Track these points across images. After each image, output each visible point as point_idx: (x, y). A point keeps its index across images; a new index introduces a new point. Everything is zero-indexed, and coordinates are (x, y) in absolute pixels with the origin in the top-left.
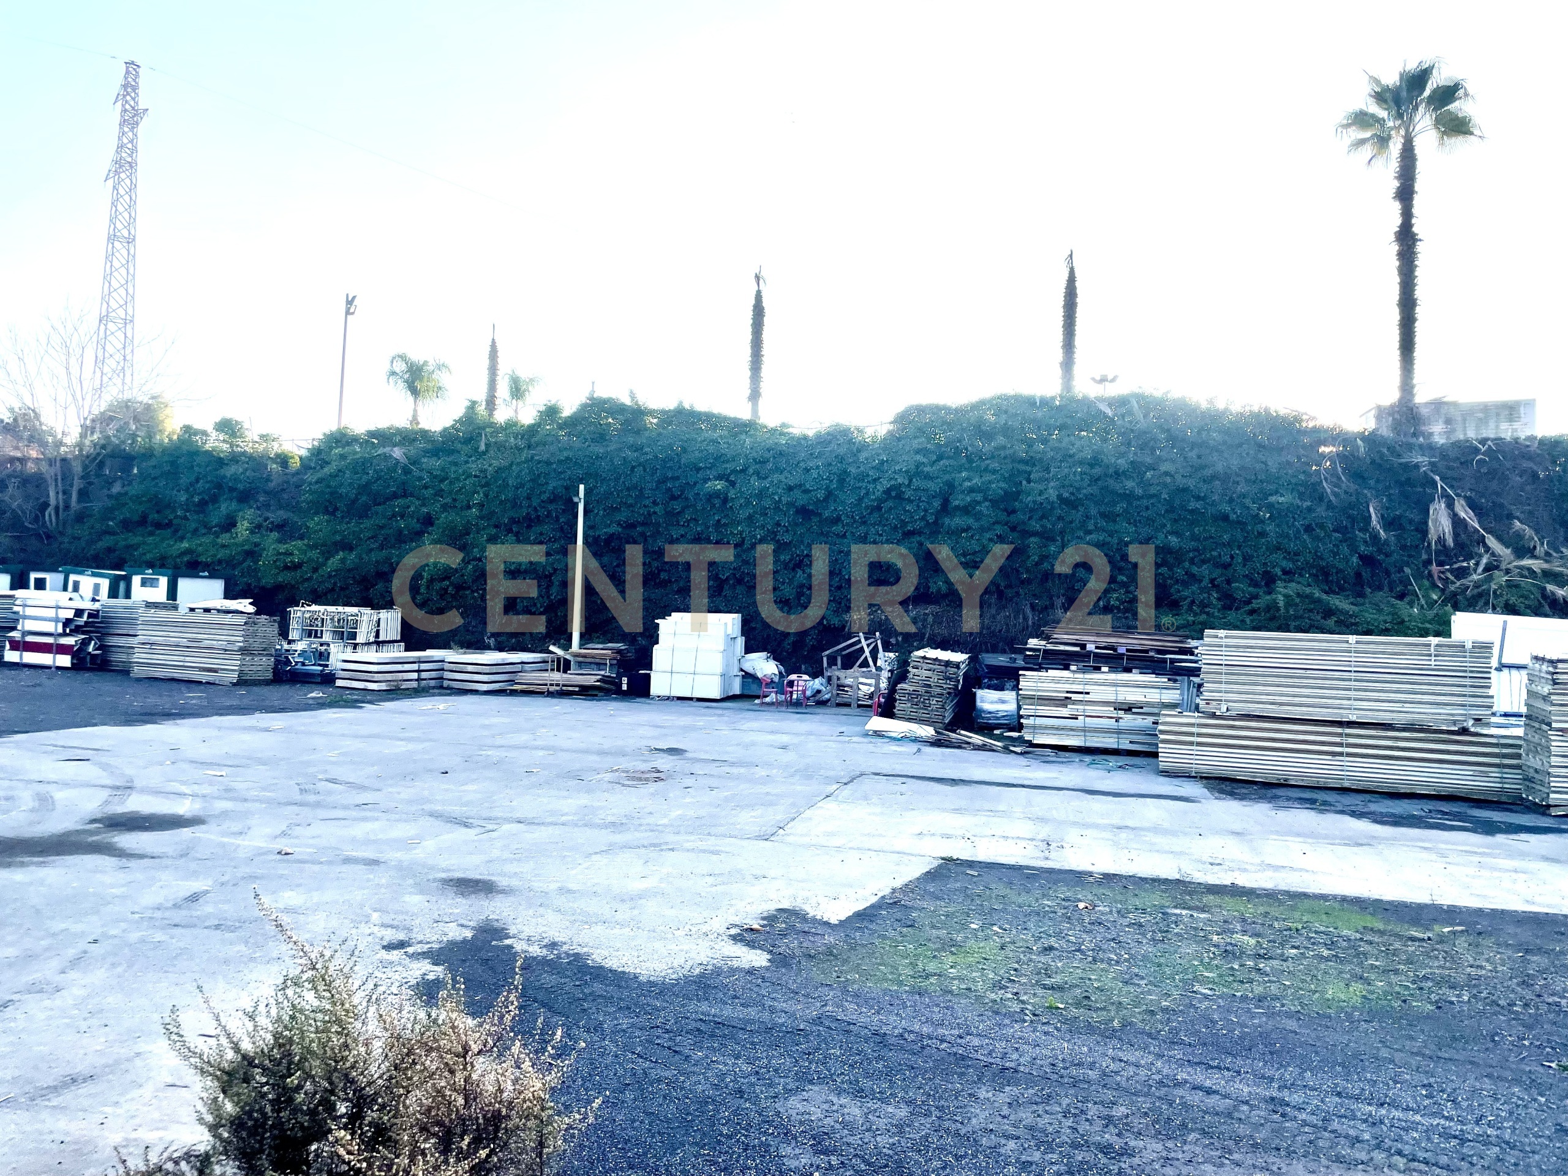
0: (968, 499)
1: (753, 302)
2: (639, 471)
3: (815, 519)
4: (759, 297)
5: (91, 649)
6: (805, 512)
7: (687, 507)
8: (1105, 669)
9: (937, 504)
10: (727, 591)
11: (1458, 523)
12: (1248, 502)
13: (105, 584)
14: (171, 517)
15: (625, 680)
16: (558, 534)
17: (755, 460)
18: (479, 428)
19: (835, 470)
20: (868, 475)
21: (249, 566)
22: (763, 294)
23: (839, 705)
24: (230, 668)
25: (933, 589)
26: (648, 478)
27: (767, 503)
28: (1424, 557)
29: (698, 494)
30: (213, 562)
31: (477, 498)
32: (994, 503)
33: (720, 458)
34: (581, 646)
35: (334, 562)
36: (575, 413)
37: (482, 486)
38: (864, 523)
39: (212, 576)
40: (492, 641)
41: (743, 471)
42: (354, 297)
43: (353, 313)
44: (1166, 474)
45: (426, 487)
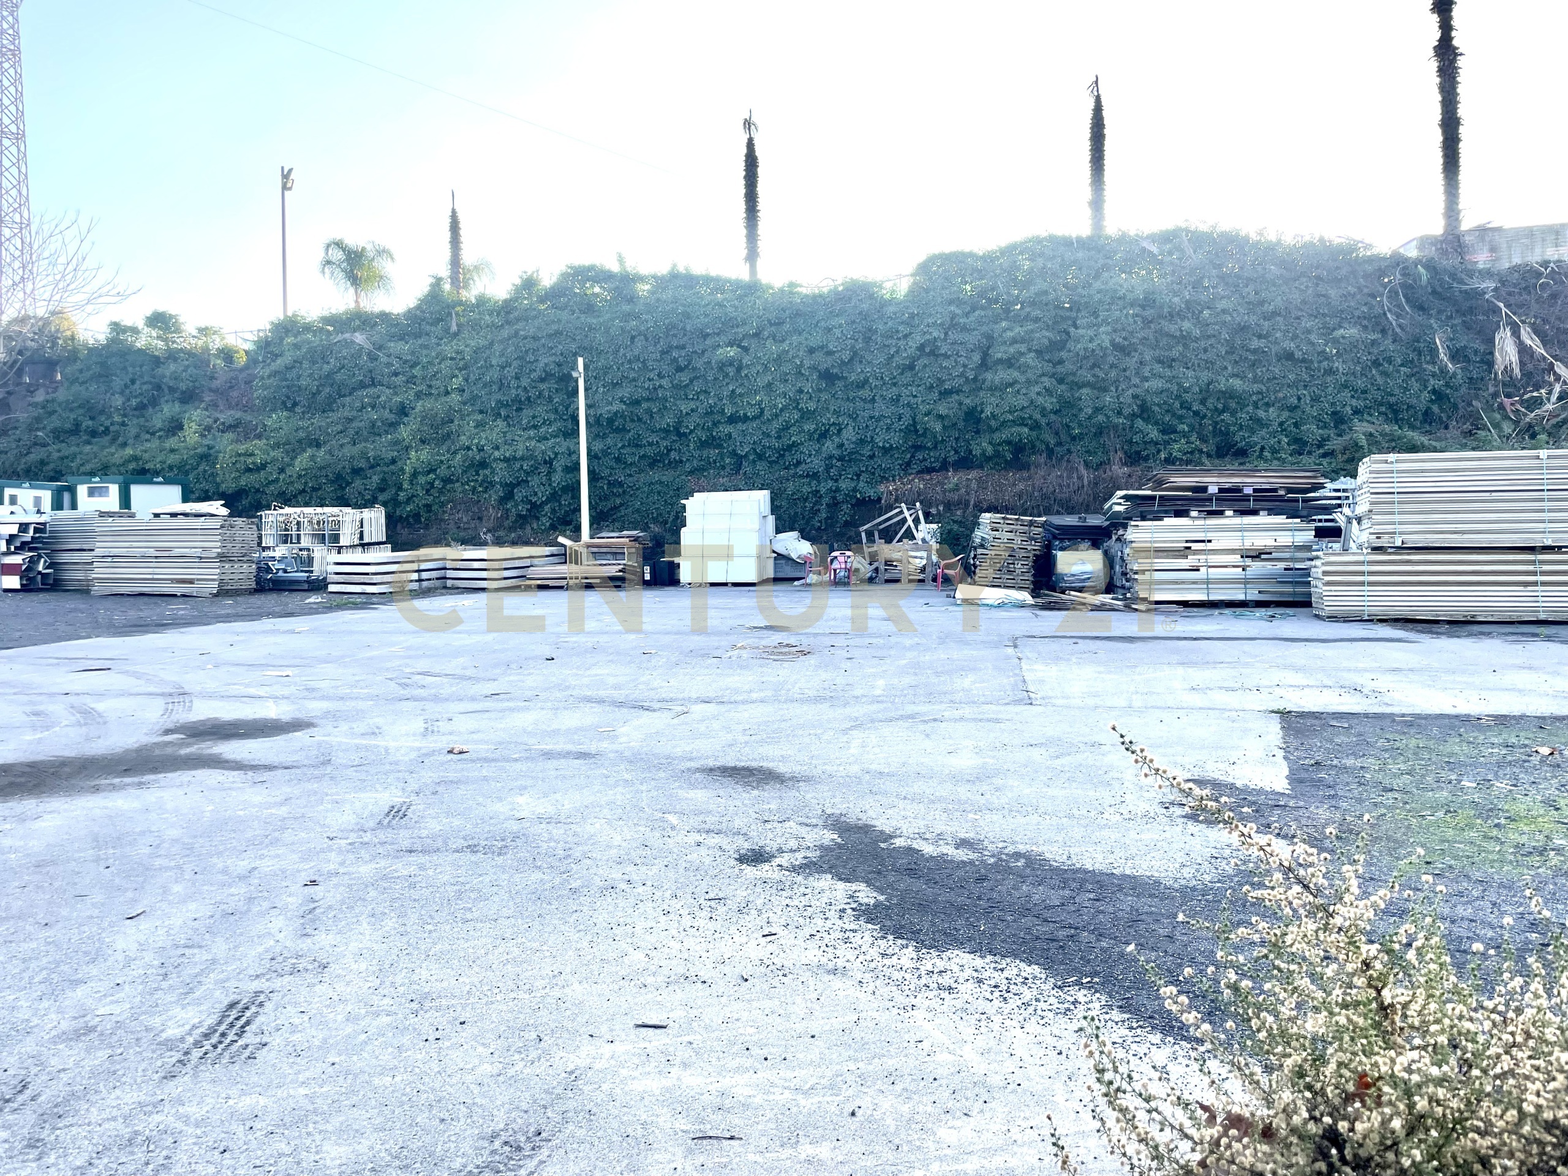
0: (1012, 350)
1: (744, 151)
2: (640, 343)
3: (840, 384)
4: (750, 144)
5: (40, 568)
6: (828, 377)
7: (696, 378)
8: (1229, 513)
9: (977, 358)
10: (746, 467)
11: (1524, 350)
12: (1313, 337)
13: (46, 496)
14: (108, 423)
15: (647, 569)
16: (553, 417)
17: (769, 321)
18: (448, 306)
19: (860, 328)
20: (897, 331)
21: (205, 471)
22: (756, 142)
23: (887, 581)
24: (209, 577)
25: (977, 451)
26: (651, 349)
27: (786, 368)
28: (1491, 389)
29: (709, 363)
30: (163, 469)
31: (456, 383)
32: (1039, 352)
33: (730, 323)
34: (592, 537)
35: (302, 462)
36: (555, 284)
37: (460, 369)
38: (895, 384)
39: (168, 482)
40: (489, 537)
41: (756, 335)
42: (290, 171)
43: (290, 189)
44: (1224, 311)
45: (396, 374)
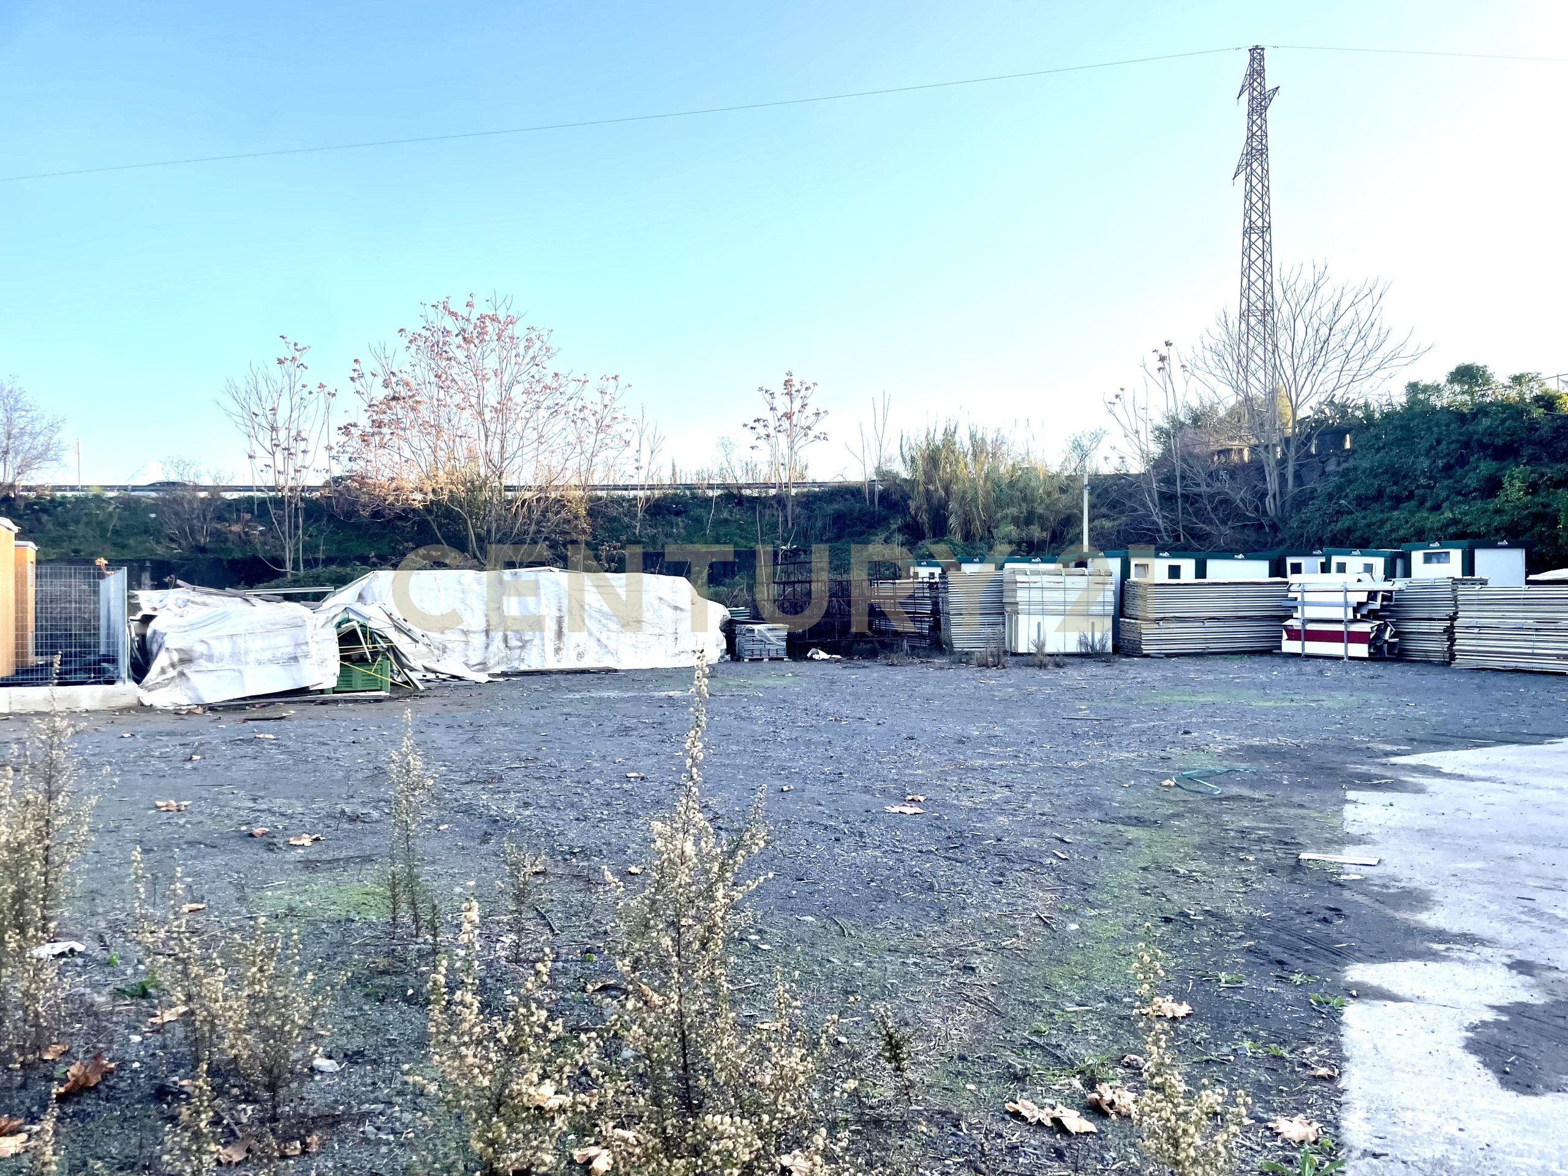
5: (1387, 637)
13: (1379, 563)
14: (1413, 487)
39: (1509, 545)
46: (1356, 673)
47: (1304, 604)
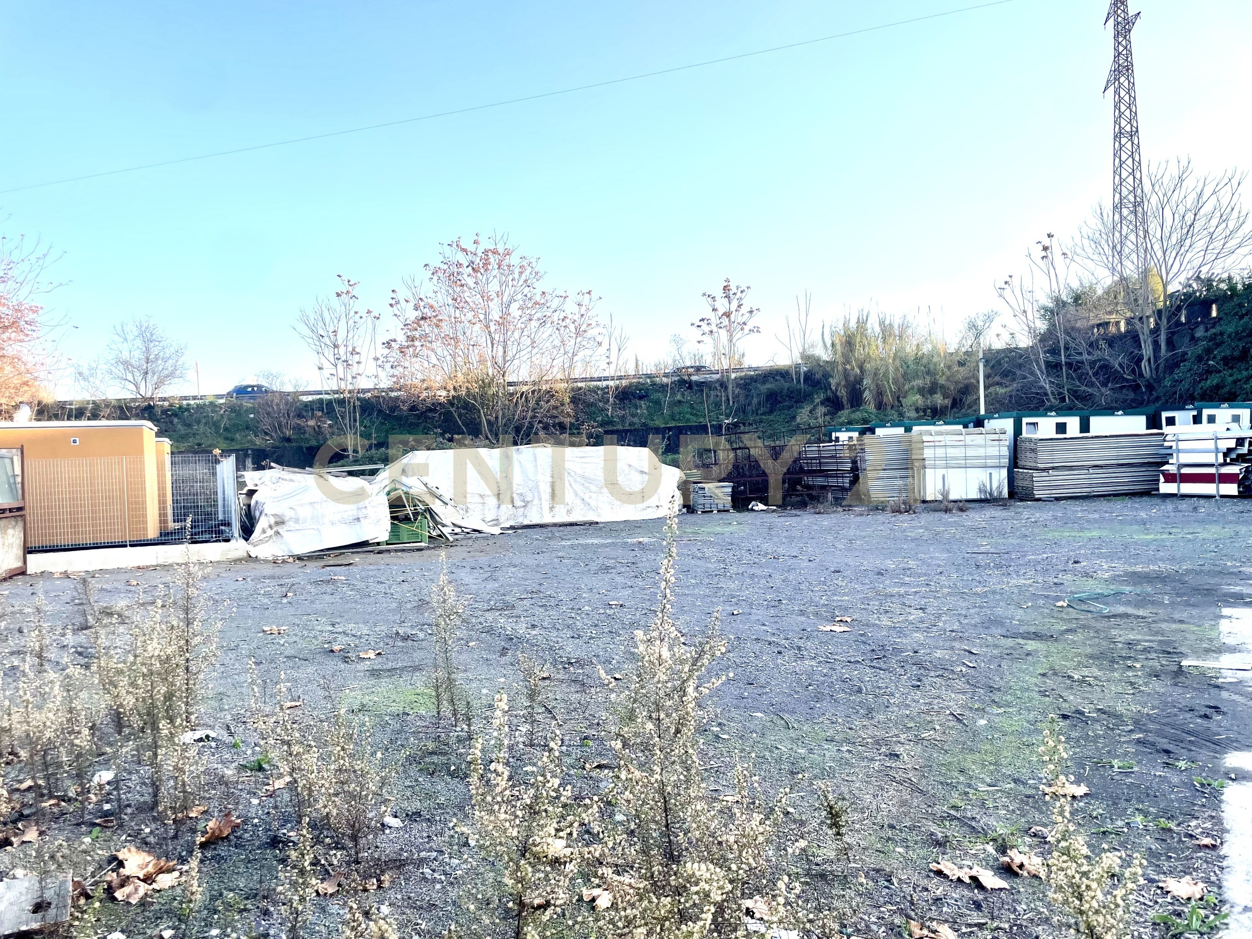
13: (1244, 415)
46: (1228, 508)
47: (1178, 451)
